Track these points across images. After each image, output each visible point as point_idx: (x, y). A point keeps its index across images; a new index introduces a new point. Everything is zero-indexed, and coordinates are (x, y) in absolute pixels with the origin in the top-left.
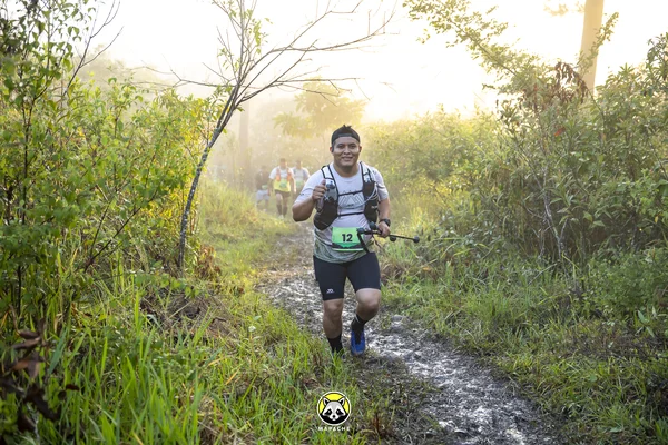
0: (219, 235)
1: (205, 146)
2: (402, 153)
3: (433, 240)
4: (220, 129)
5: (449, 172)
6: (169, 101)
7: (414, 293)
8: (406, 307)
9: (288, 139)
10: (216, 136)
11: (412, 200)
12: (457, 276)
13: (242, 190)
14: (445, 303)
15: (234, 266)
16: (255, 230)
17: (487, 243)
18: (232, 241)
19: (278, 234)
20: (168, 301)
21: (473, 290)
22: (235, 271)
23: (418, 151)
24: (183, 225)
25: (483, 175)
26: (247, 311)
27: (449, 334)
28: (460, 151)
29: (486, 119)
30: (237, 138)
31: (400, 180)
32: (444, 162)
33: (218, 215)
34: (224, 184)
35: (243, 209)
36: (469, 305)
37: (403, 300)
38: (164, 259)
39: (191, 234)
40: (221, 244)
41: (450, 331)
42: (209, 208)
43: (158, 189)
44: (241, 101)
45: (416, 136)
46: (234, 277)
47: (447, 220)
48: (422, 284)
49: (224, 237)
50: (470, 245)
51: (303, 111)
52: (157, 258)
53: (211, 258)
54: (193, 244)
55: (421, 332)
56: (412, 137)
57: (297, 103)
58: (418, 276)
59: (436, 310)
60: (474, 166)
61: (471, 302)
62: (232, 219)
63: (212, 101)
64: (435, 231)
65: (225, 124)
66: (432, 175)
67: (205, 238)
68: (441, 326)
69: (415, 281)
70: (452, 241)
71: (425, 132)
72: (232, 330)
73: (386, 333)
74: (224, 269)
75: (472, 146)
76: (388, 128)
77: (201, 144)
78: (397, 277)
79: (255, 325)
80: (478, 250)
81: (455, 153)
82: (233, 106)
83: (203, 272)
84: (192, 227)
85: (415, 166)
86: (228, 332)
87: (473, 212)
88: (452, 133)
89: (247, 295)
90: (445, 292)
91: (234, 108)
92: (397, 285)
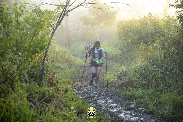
0: (56, 66)
1: (52, 31)
2: (133, 33)
3: (146, 70)
4: (59, 23)
5: (153, 41)
6: (38, 11)
7: (139, 92)
8: (136, 99)
9: (85, 26)
10: (57, 27)
11: (137, 53)
12: (157, 86)
13: (66, 47)
14: (153, 98)
15: (63, 80)
16: (71, 65)
17: (169, 72)
18: (62, 69)
19: (81, 67)
20: (37, 95)
21: (165, 92)
22: (64, 82)
23: (140, 32)
24: (43, 63)
25: (169, 43)
26: (69, 100)
27: (155, 111)
28: (158, 32)
29: (170, 19)
30: (64, 26)
31: (133, 45)
32: (151, 37)
33: (56, 58)
34: (59, 45)
35: (67, 56)
36: (163, 99)
37: (134, 95)
38: (35, 78)
39: (46, 67)
40: (58, 70)
41: (155, 110)
42: (53, 55)
43: (35, 50)
44: (68, 12)
45: (139, 26)
46: (63, 85)
47: (152, 62)
48: (142, 89)
49: (59, 68)
50: (163, 72)
51: (92, 15)
52: (32, 77)
53: (54, 76)
54: (47, 71)
55: (142, 110)
56: (138, 27)
57: (89, 12)
58: (141, 85)
59: (149, 101)
60: (165, 39)
61: (164, 97)
62: (62, 60)
63: (55, 12)
64: (147, 66)
65: (61, 21)
66: (146, 42)
67: (51, 68)
68: (151, 107)
69: (139, 87)
70: (155, 71)
71: (143, 25)
72: (64, 109)
73: (127, 110)
74: (59, 81)
75: (164, 30)
76: (127, 22)
77: (50, 30)
78: (132, 86)
79: (73, 106)
80: (166, 75)
81: (156, 33)
82: (64, 14)
83: (51, 83)
84: (46, 64)
85: (139, 39)
86: (62, 109)
87: (163, 58)
88: (155, 25)
89: (69, 93)
90: (152, 93)
91: (64, 15)
92: (132, 89)
